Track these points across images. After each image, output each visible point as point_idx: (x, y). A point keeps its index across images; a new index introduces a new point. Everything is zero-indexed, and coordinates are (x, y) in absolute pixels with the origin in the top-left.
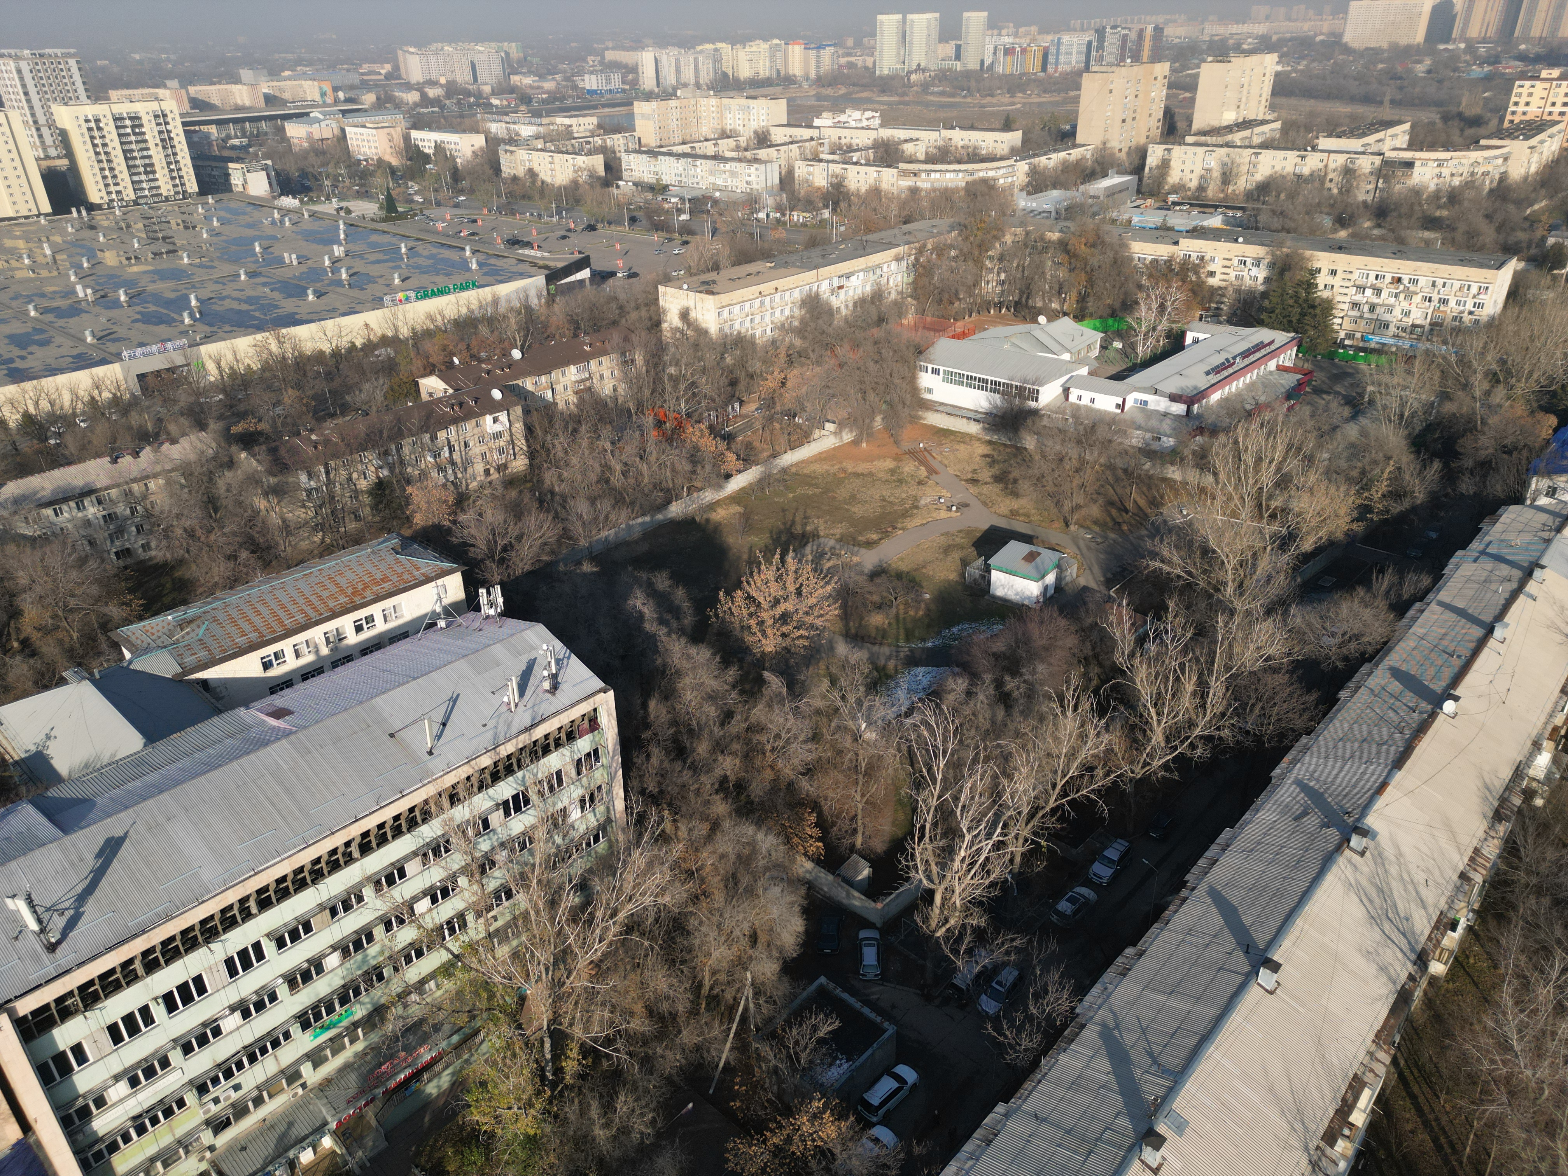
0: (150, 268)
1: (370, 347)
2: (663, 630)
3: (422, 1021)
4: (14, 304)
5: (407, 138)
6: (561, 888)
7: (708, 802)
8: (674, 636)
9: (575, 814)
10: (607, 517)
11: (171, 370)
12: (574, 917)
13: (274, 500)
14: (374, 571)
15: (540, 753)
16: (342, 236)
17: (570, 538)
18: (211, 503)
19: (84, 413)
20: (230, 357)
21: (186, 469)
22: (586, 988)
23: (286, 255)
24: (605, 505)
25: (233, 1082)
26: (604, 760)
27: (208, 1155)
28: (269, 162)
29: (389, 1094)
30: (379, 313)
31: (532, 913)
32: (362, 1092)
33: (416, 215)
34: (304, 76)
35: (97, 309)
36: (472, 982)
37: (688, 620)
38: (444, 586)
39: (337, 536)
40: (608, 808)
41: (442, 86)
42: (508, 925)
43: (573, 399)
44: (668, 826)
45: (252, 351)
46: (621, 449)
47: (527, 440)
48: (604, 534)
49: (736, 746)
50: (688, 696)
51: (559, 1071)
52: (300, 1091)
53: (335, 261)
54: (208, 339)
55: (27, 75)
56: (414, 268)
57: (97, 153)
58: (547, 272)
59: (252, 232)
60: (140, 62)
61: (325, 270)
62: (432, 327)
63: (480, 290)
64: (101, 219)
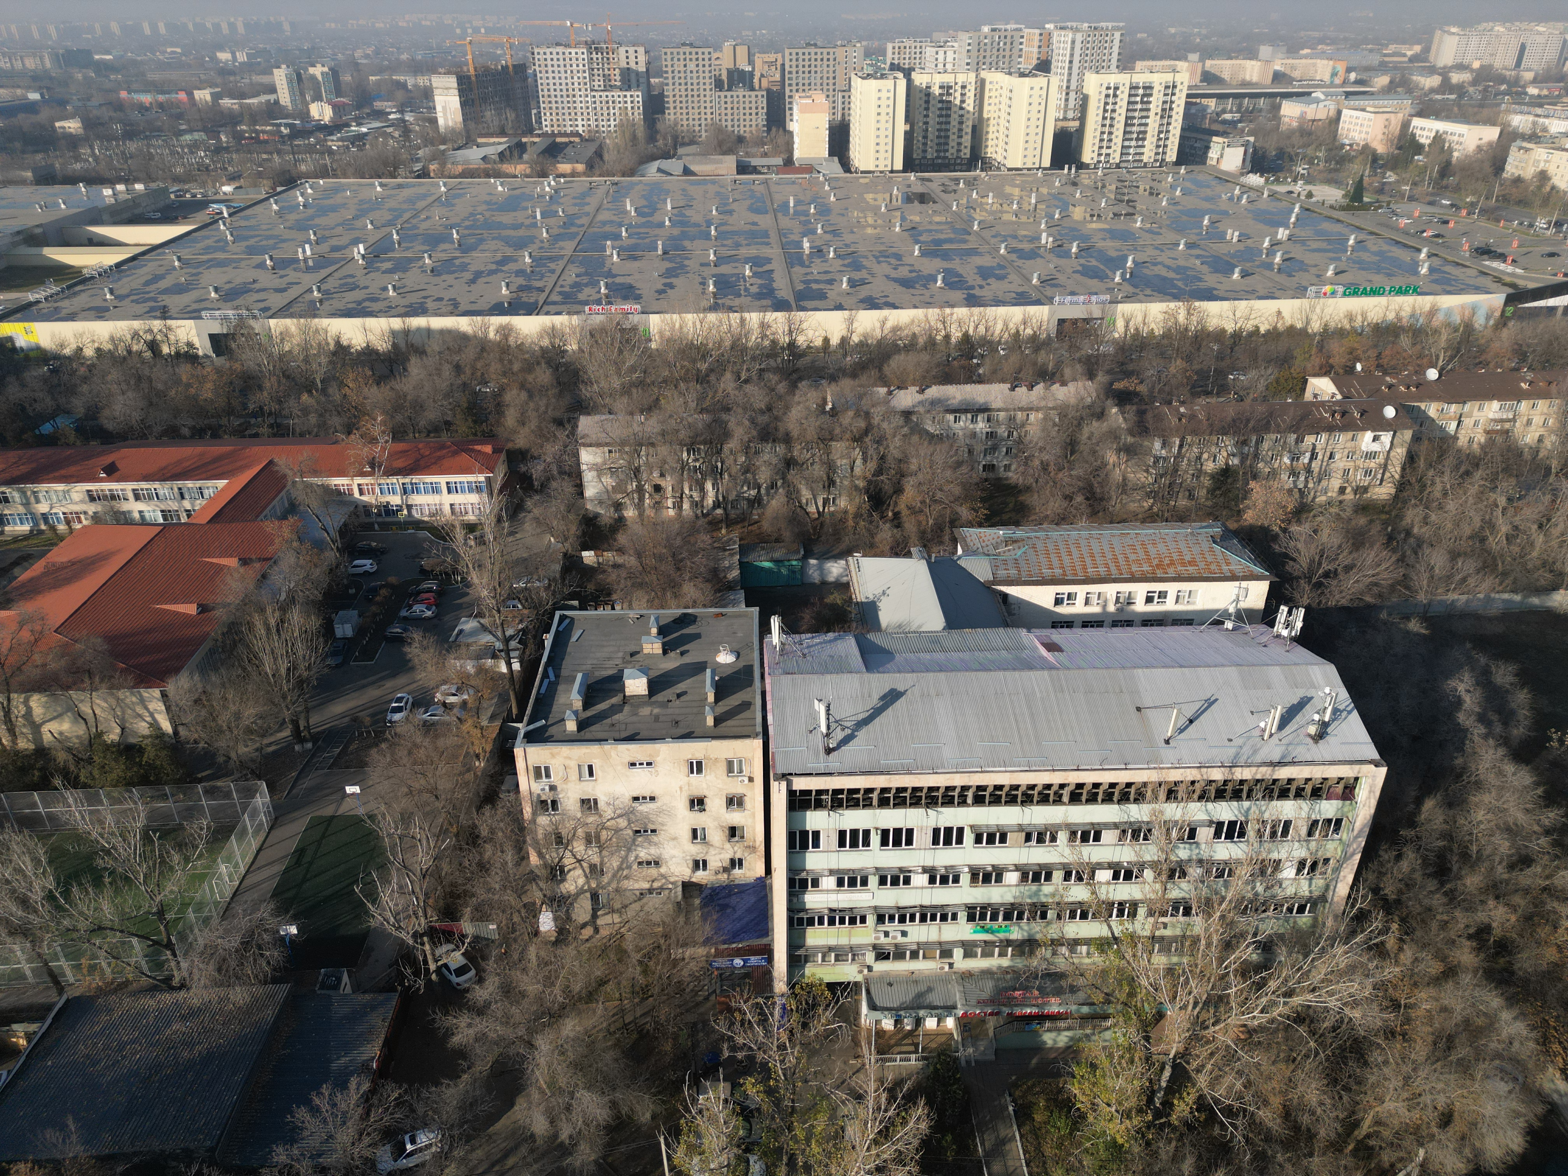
0: (1106, 226)
1: (1273, 335)
2: (1481, 730)
3: (1062, 976)
4: (993, 241)
5: (1406, 125)
6: (1242, 935)
7: (1454, 942)
8: (1491, 742)
9: (1288, 873)
10: (1464, 580)
11: (1086, 321)
12: (1245, 971)
13: (1123, 457)
14: (1185, 551)
15: (1276, 794)
16: (1293, 219)
17: (1408, 588)
18: (1071, 446)
19: (1006, 343)
20: (1140, 319)
21: (1063, 410)
22: (1228, 1046)
23: (1230, 231)
24: (1467, 566)
25: (902, 927)
26: (1344, 834)
27: (866, 971)
28: (1252, 139)
29: (1014, 1019)
30: (1297, 302)
31: (1203, 942)
32: (991, 1001)
33: (1381, 207)
34: (1322, 55)
35: (1051, 256)
36: (1119, 970)
37: (1519, 731)
38: (1247, 590)
39: (1165, 508)
40: (1327, 887)
41: (1472, 71)
42: (1174, 939)
43: (1480, 438)
44: (1391, 942)
45: (1161, 317)
46: (1518, 510)
47: (1403, 469)
48: (1452, 596)
49: (1517, 899)
50: (1480, 815)
51: (1168, 1105)
52: (947, 968)
53: (1275, 244)
54: (1128, 298)
55: (1078, 45)
56: (1354, 262)
57: (1104, 118)
58: (1511, 291)
59: (1207, 205)
60: (1173, 36)
61: (1261, 251)
62: (1348, 327)
63: (1420, 298)
64: (1085, 178)
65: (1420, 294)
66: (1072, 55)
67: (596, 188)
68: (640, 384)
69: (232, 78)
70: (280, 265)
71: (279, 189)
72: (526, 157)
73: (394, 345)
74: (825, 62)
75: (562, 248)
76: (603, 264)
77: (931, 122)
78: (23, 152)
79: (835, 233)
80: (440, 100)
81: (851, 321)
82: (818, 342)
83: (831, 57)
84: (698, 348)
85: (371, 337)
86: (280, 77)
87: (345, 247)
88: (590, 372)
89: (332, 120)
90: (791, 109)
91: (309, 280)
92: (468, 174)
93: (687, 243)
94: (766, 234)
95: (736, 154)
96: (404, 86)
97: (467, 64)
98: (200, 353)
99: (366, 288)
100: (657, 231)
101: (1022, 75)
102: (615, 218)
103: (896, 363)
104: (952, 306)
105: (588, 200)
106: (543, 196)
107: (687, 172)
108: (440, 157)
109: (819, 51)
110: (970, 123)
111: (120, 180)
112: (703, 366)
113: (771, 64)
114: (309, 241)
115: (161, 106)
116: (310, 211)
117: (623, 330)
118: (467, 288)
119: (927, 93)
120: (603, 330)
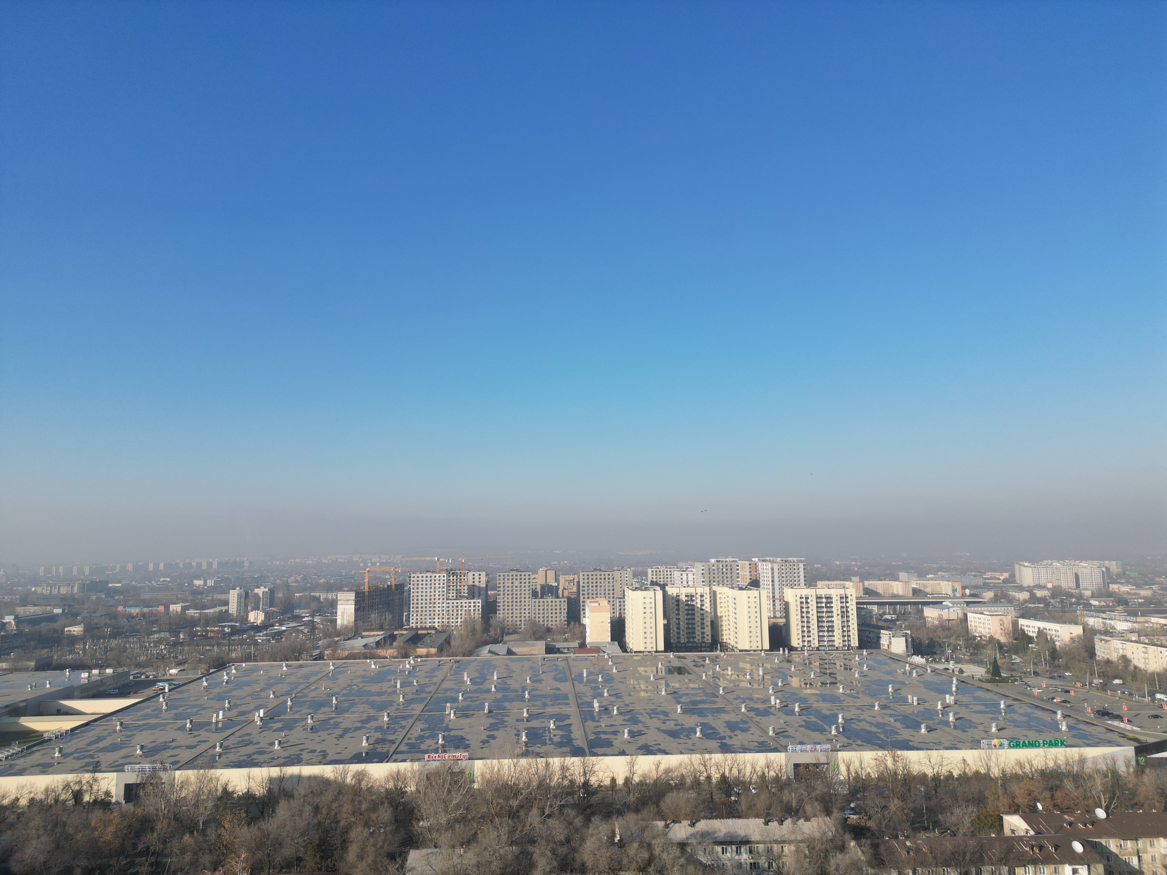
0: (817, 692)
1: (964, 778)
4: (735, 702)
5: (1015, 624)
11: (816, 765)
16: (954, 689)
19: (756, 783)
20: (857, 764)
21: (810, 842)
23: (910, 697)
28: (909, 632)
30: (975, 752)
33: (1016, 680)
34: (943, 578)
35: (780, 714)
41: (1048, 589)
45: (873, 763)
53: (946, 707)
54: (845, 747)
55: (776, 572)
56: (1009, 721)
57: (802, 617)
58: (1137, 744)
59: (888, 678)
60: (839, 566)
61: (937, 712)
62: (1020, 772)
63: (1068, 749)
64: (795, 657)
65: (1067, 746)
66: (773, 577)
67: (443, 665)
68: (463, 820)
69: (199, 597)
70: (197, 727)
71: (211, 671)
72: (395, 644)
73: (270, 791)
74: (607, 580)
75: (413, 709)
76: (442, 721)
77: (682, 619)
78: (35, 648)
79: (617, 696)
80: (340, 608)
81: (632, 764)
82: (607, 782)
83: (611, 577)
84: (511, 788)
85: (253, 784)
86: (233, 596)
87: (249, 712)
88: (423, 810)
89: (263, 622)
90: (584, 610)
91: (215, 738)
92: (352, 656)
93: (507, 705)
94: (566, 697)
95: (546, 640)
96: (318, 599)
97: (364, 585)
98: (114, 800)
99: (258, 743)
100: (486, 696)
101: (741, 589)
102: (455, 687)
103: (670, 800)
104: (710, 753)
105: (436, 673)
106: (404, 671)
107: (510, 652)
108: (334, 646)
109: (603, 573)
110: (709, 619)
111: (96, 667)
112: (514, 803)
113: (570, 581)
114: (223, 709)
115: (144, 615)
116: (230, 686)
117: (453, 774)
118: (336, 742)
119: (677, 600)
120: (437, 773)
